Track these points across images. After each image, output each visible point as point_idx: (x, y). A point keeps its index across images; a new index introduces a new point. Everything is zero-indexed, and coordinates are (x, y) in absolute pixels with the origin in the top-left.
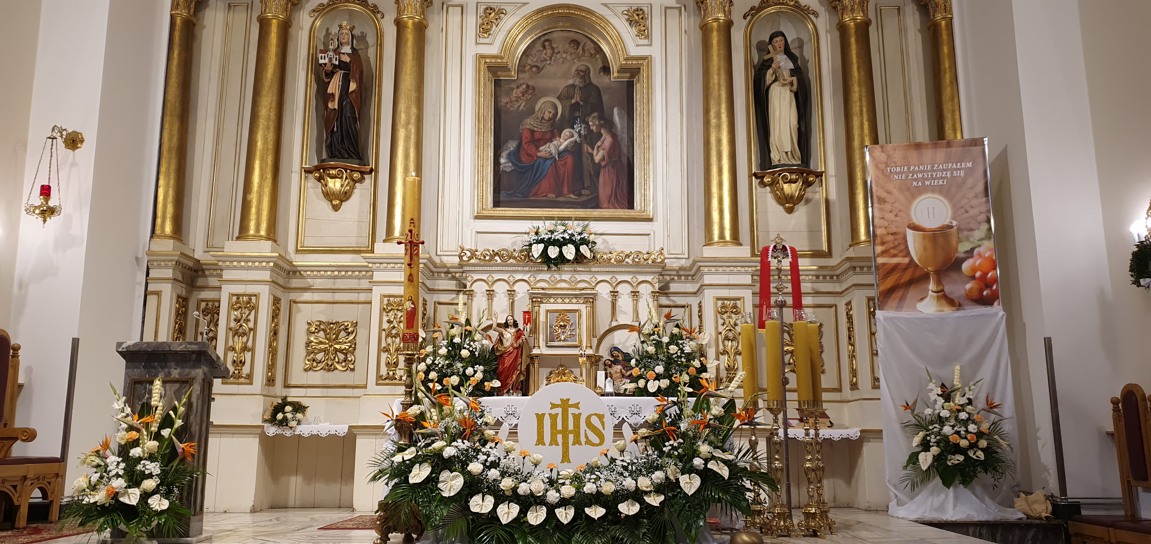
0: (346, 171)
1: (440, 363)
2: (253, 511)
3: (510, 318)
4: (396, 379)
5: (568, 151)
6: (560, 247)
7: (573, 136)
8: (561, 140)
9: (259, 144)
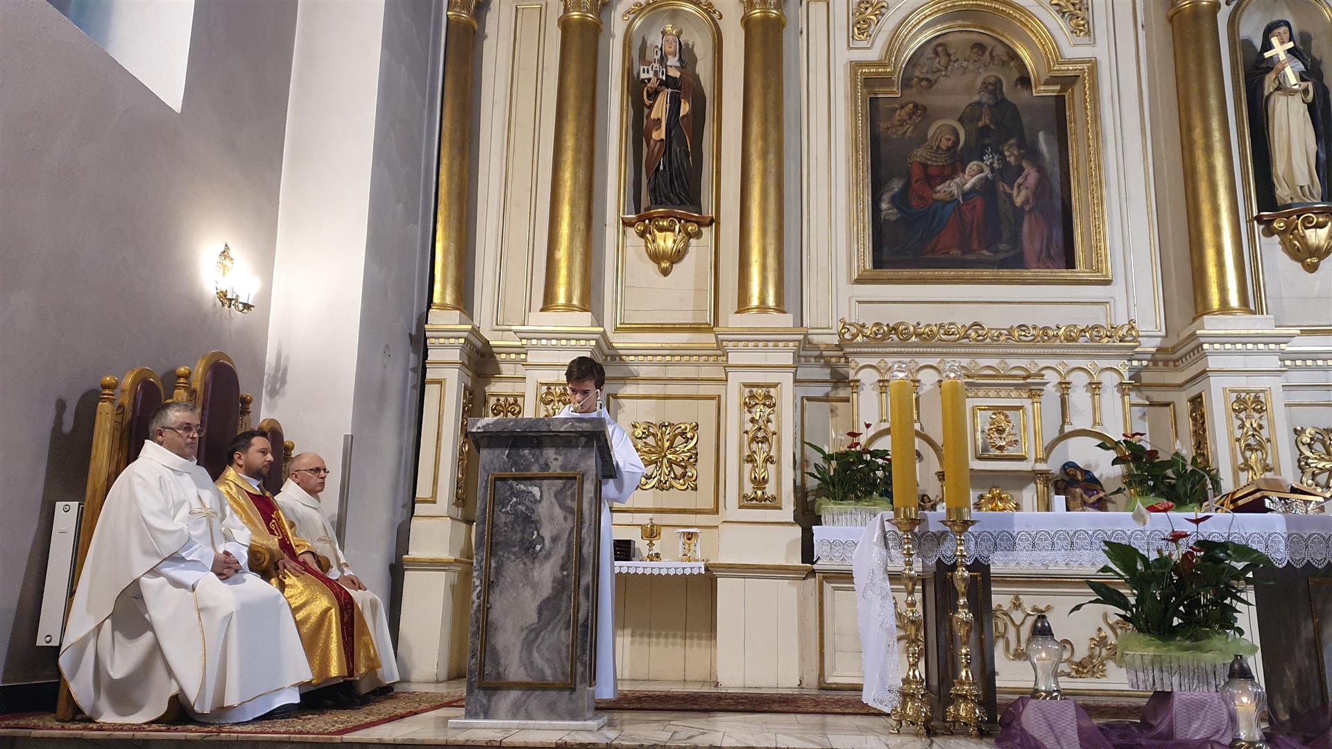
4: (766, 500)
5: (978, 191)
7: (982, 171)
8: (966, 177)
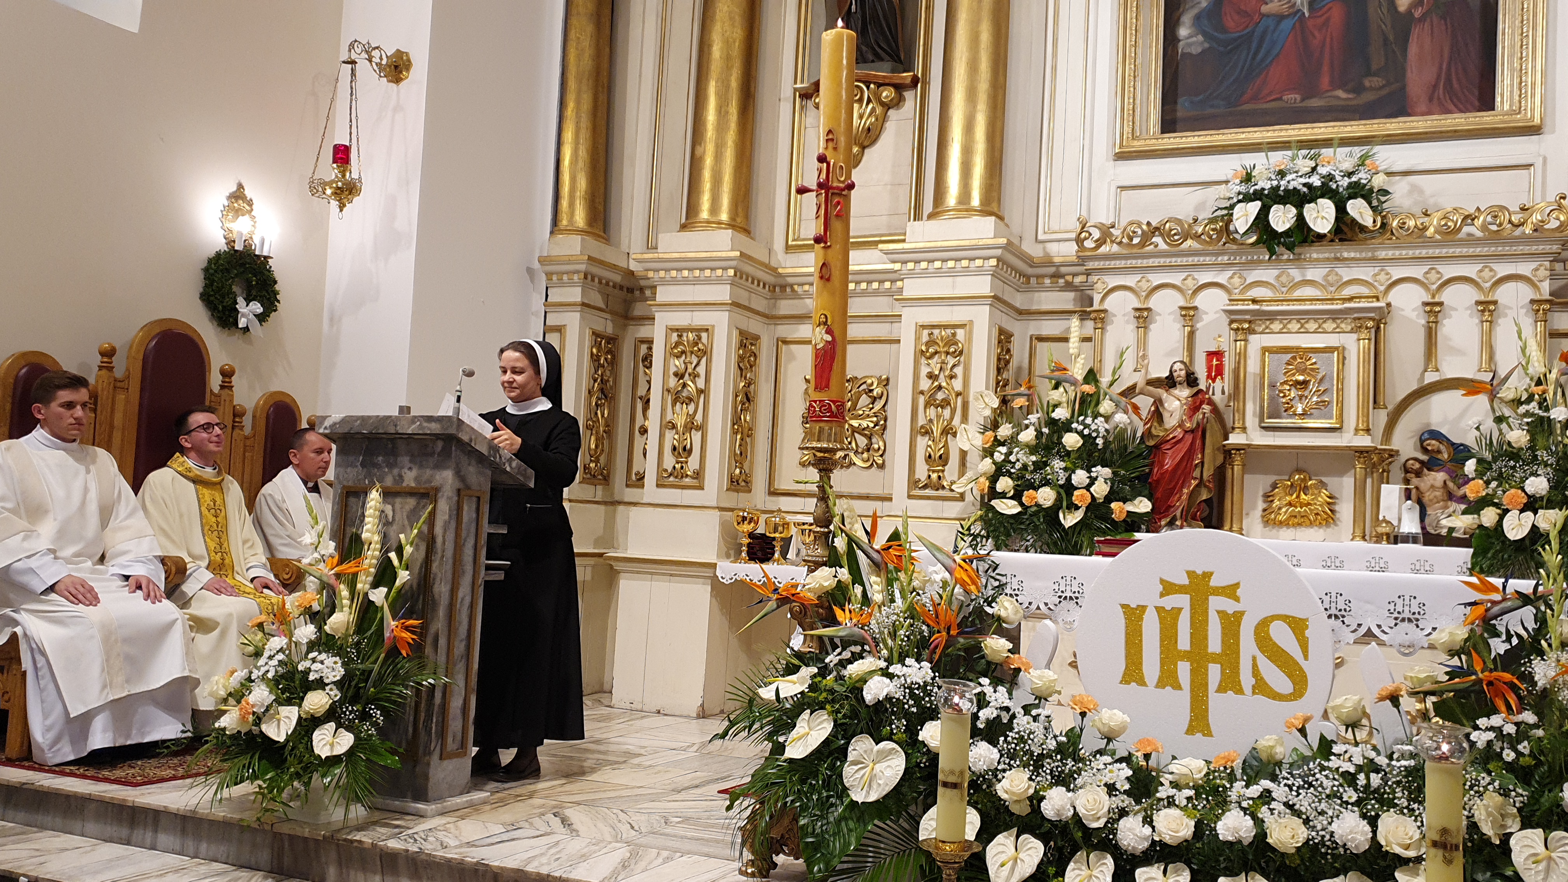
0: (868, 88)
1: (1018, 460)
2: (703, 714)
3: (1178, 366)
4: (943, 487)
6: (1300, 206)
9: (716, 51)
